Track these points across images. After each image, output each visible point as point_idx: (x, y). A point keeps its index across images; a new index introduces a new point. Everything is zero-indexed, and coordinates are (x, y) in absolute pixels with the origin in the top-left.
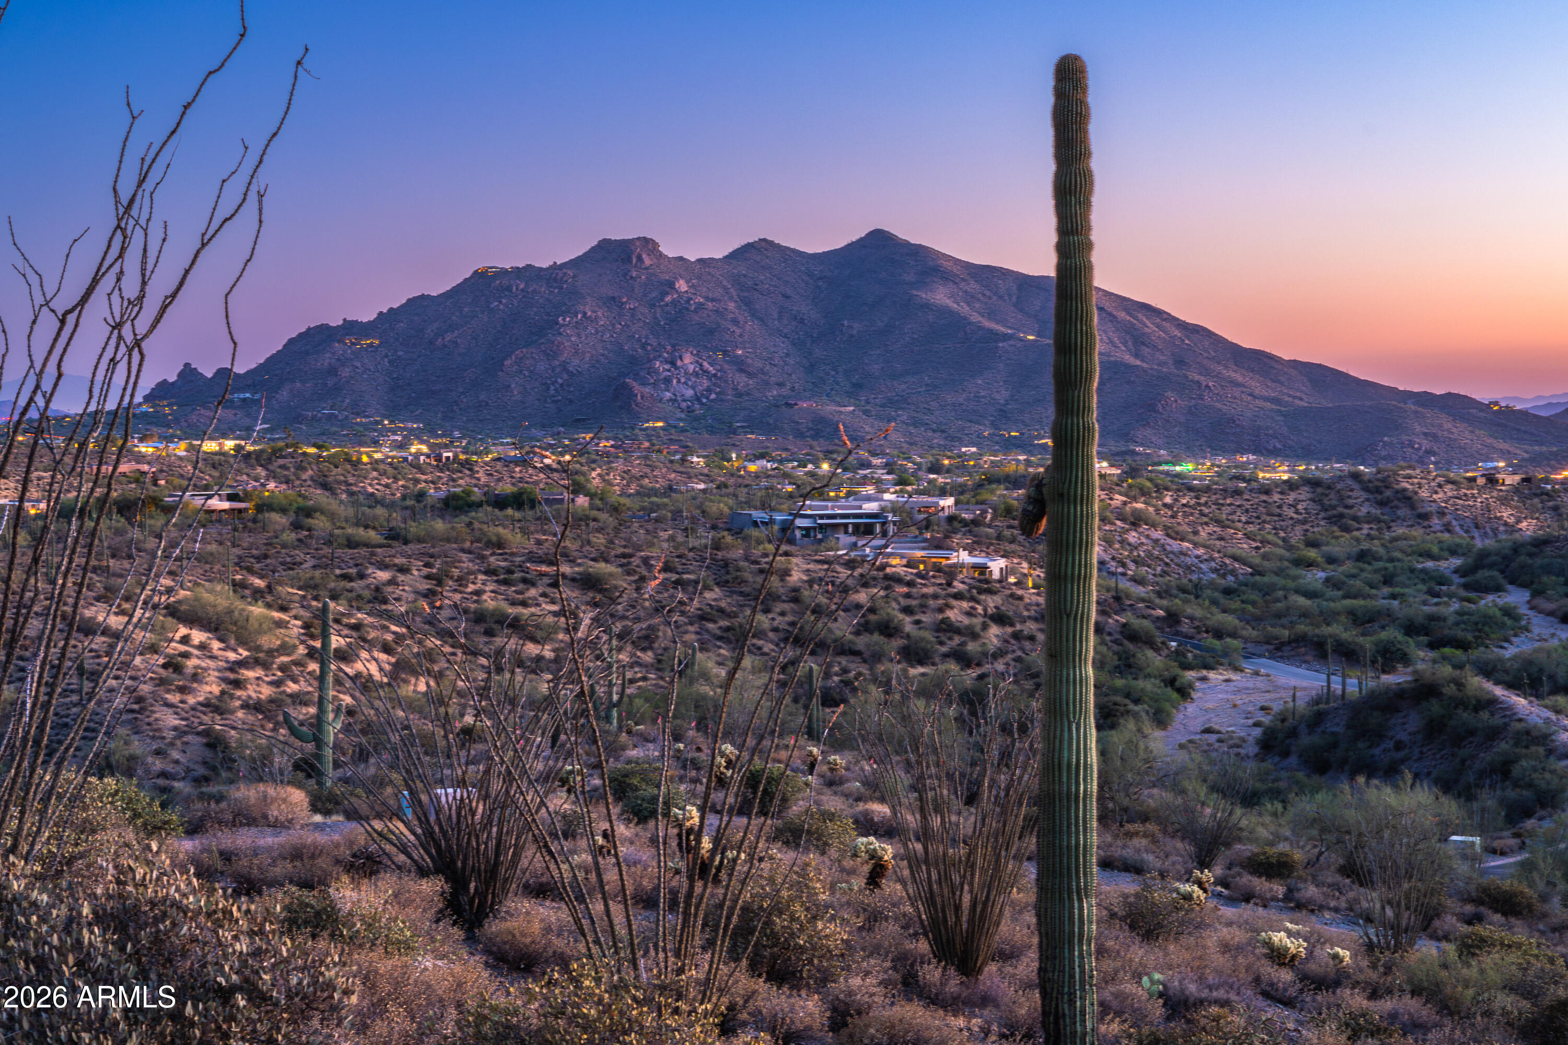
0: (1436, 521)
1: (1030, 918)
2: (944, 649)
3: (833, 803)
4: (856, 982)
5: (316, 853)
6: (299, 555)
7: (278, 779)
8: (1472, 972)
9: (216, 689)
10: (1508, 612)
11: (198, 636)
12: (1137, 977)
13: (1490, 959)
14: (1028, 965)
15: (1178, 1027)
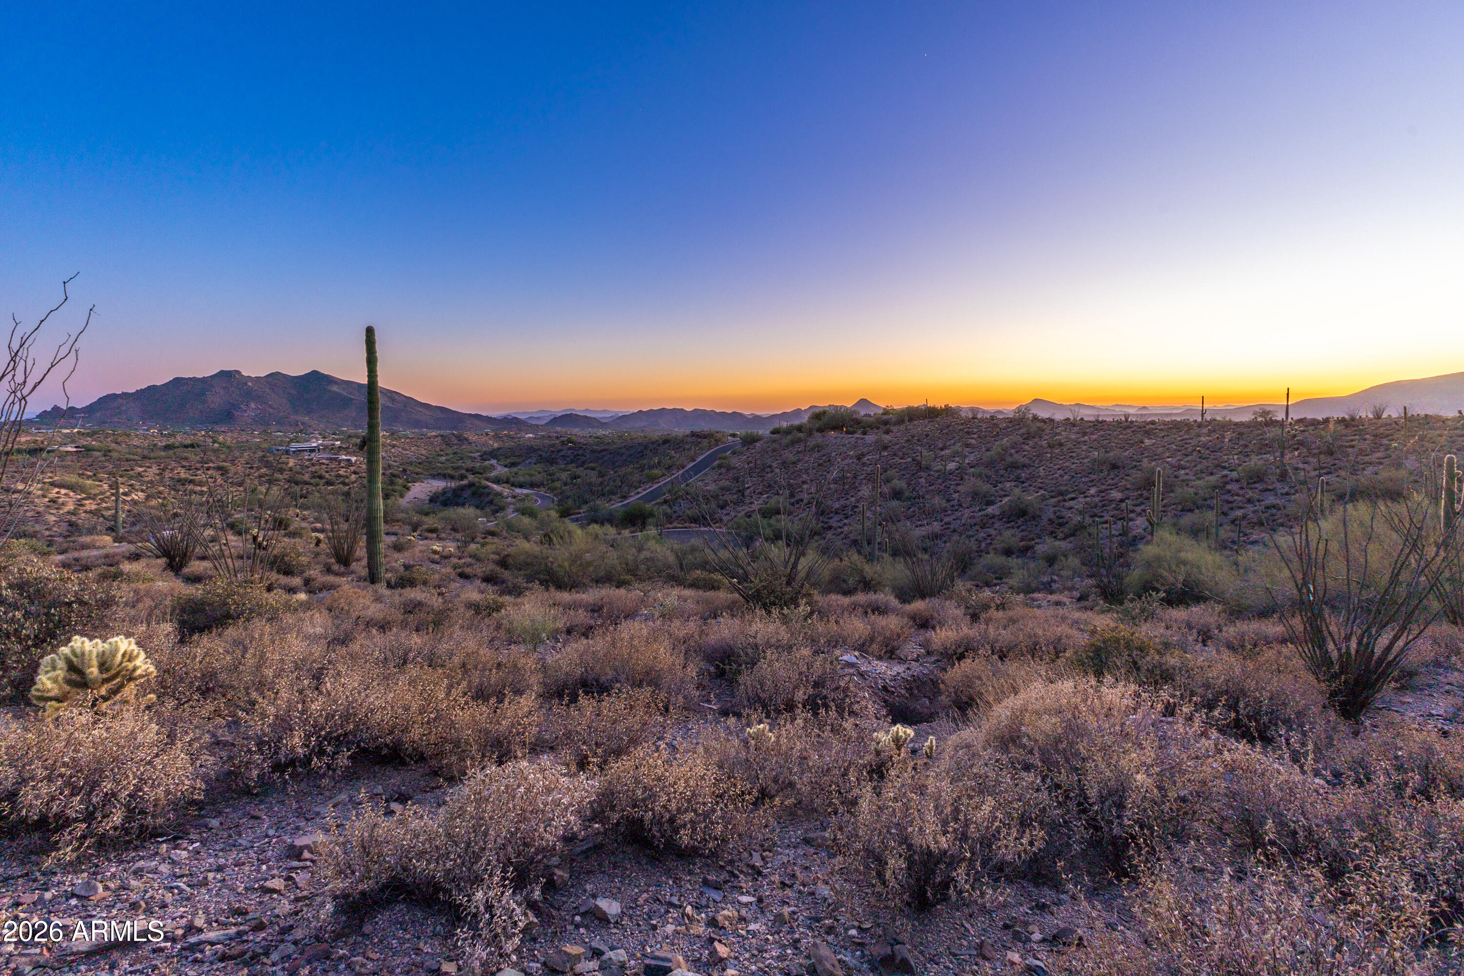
1: (365, 550)
2: (339, 482)
3: (304, 524)
4: (312, 572)
5: (115, 555)
6: (107, 464)
7: (100, 533)
8: (484, 550)
9: (72, 508)
10: (491, 465)
11: (63, 491)
12: (396, 561)
13: (489, 547)
14: (364, 562)
15: (407, 573)
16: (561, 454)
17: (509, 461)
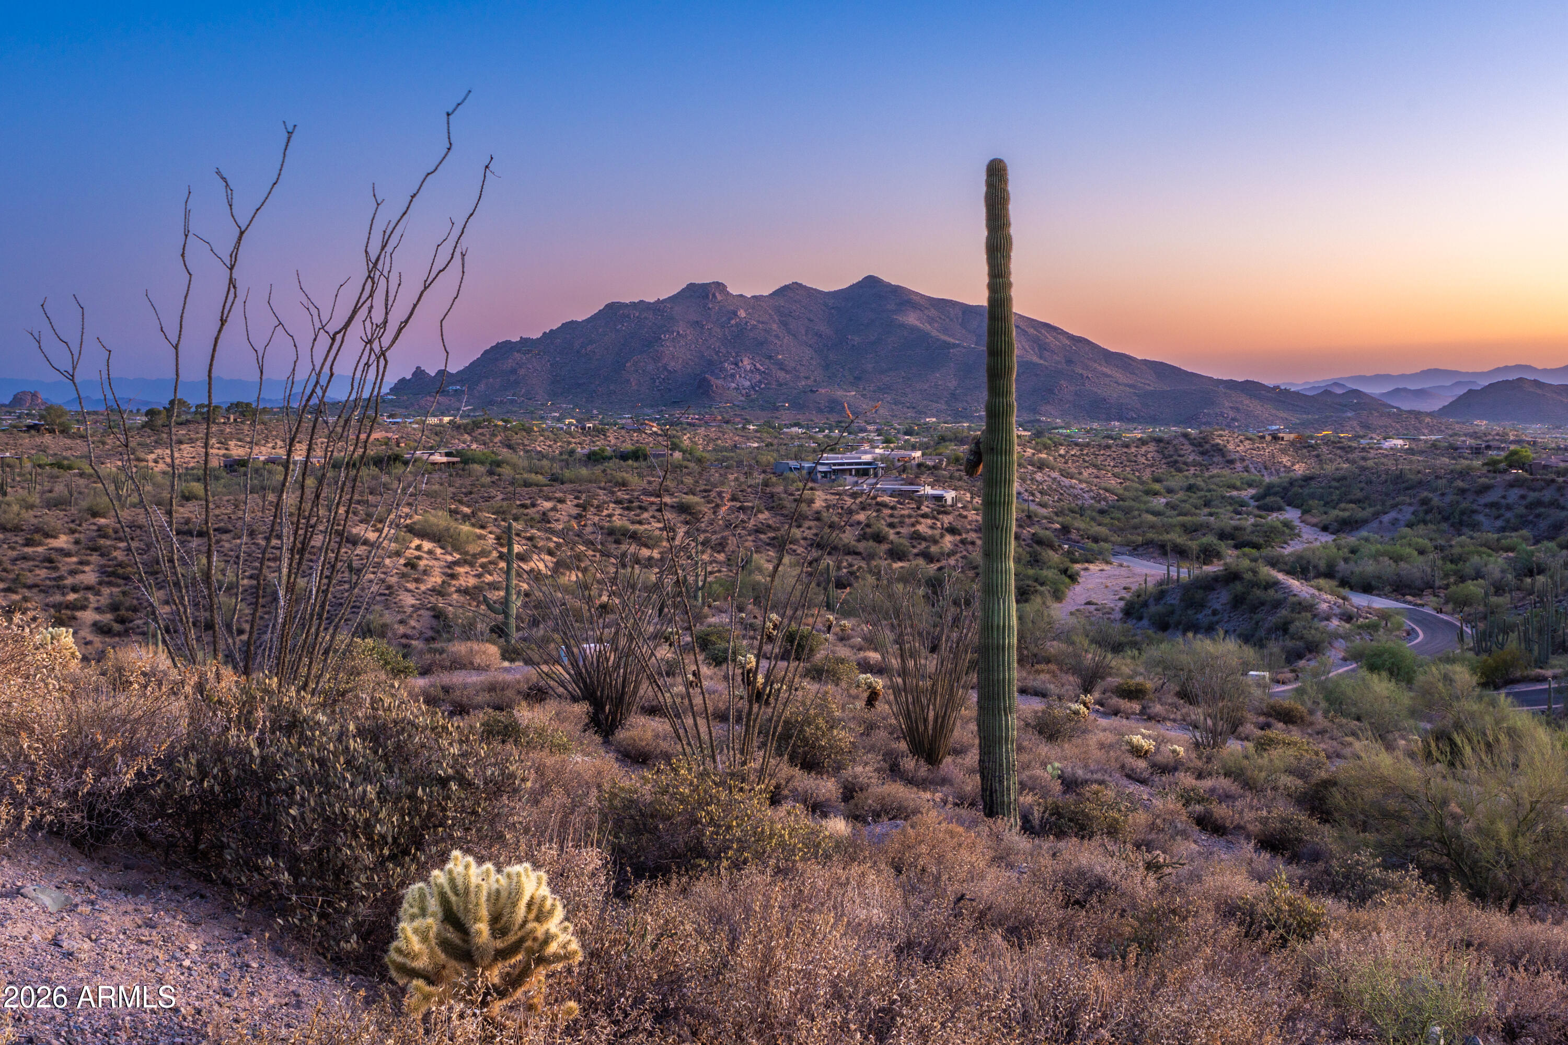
0: (1238, 465)
1: (973, 727)
2: (915, 551)
3: (843, 652)
4: (859, 769)
5: (505, 687)
6: (493, 492)
7: (480, 638)
8: (1264, 761)
9: (439, 580)
10: (1286, 524)
11: (427, 545)
12: (1044, 765)
13: (1276, 753)
14: (972, 758)
15: (1071, 798)
16: (1492, 497)
17: (1335, 513)
